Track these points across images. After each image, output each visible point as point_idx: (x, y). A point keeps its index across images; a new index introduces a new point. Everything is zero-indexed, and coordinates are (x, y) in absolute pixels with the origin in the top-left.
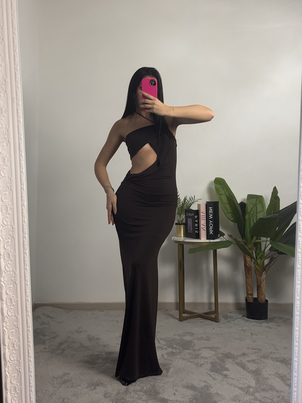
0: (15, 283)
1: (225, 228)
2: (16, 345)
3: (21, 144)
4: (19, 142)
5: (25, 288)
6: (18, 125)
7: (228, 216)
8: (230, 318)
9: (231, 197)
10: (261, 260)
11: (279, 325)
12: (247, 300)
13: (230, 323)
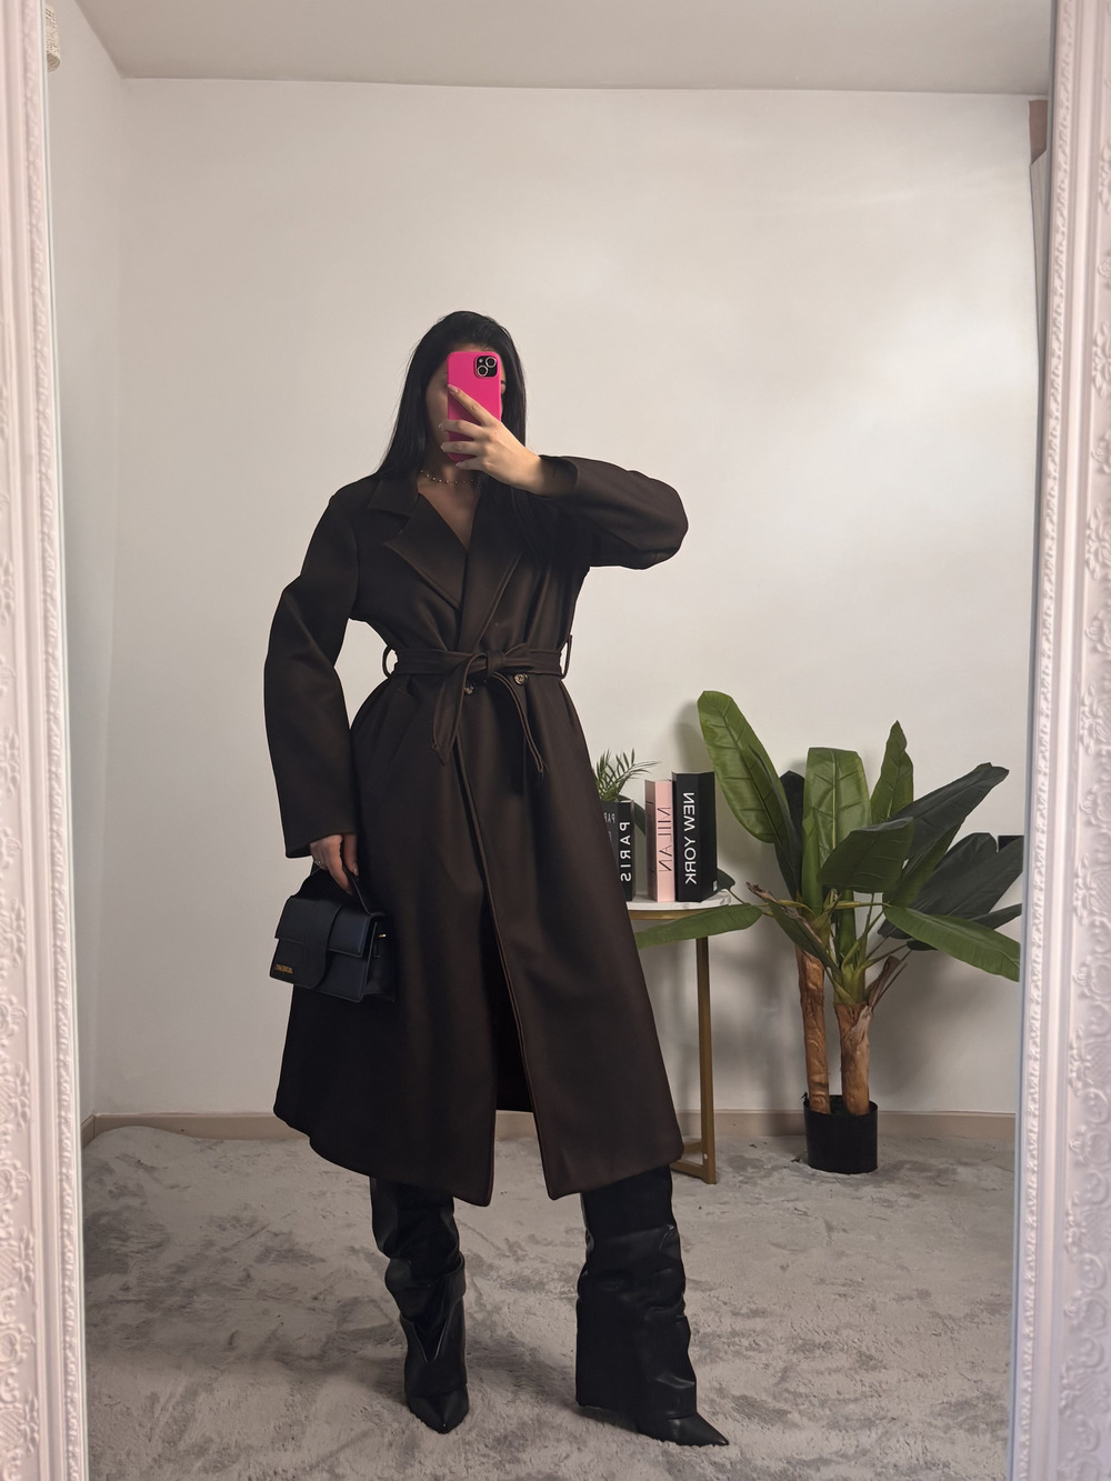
0: (24, 1115)
1: (735, 859)
2: (23, 1344)
3: (53, 616)
4: (46, 610)
5: (61, 1133)
6: (44, 550)
7: (745, 822)
8: (753, 1167)
9: (755, 760)
10: (855, 968)
11: (917, 1192)
12: (811, 1103)
13: (756, 1184)
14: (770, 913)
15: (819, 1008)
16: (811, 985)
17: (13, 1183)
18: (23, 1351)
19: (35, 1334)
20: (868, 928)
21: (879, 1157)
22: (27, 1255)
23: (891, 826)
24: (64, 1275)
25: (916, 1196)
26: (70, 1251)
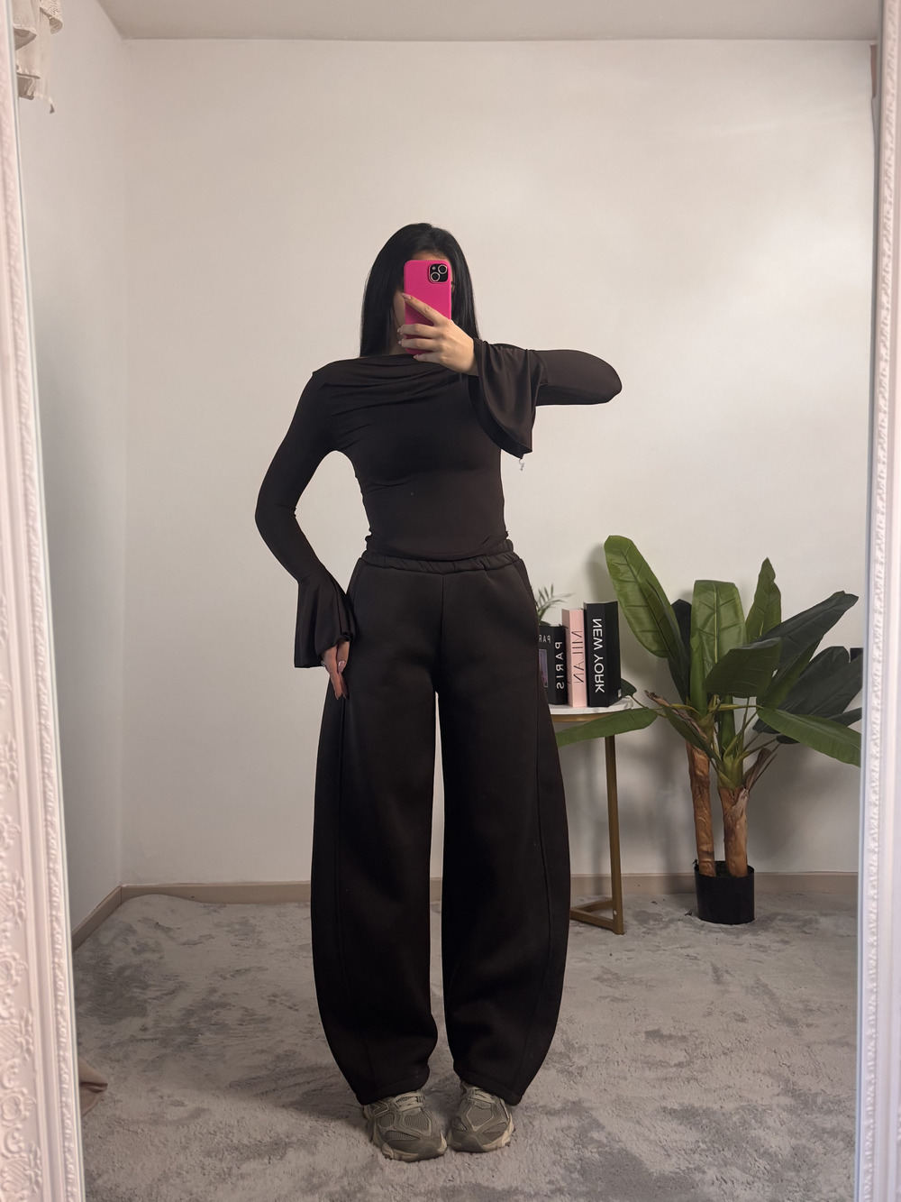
0: (21, 914)
1: (635, 671)
2: (25, 1104)
7: (643, 639)
8: (655, 920)
9: (650, 590)
10: (734, 758)
11: (786, 939)
12: (700, 868)
13: (656, 934)
14: (664, 714)
15: (705, 790)
16: (698, 772)
17: (13, 972)
18: (26, 1110)
19: (36, 1096)
20: (745, 725)
21: (756, 910)
22: (27, 1031)
23: (762, 645)
24: (59, 1047)
25: (786, 942)
26: (63, 1027)
